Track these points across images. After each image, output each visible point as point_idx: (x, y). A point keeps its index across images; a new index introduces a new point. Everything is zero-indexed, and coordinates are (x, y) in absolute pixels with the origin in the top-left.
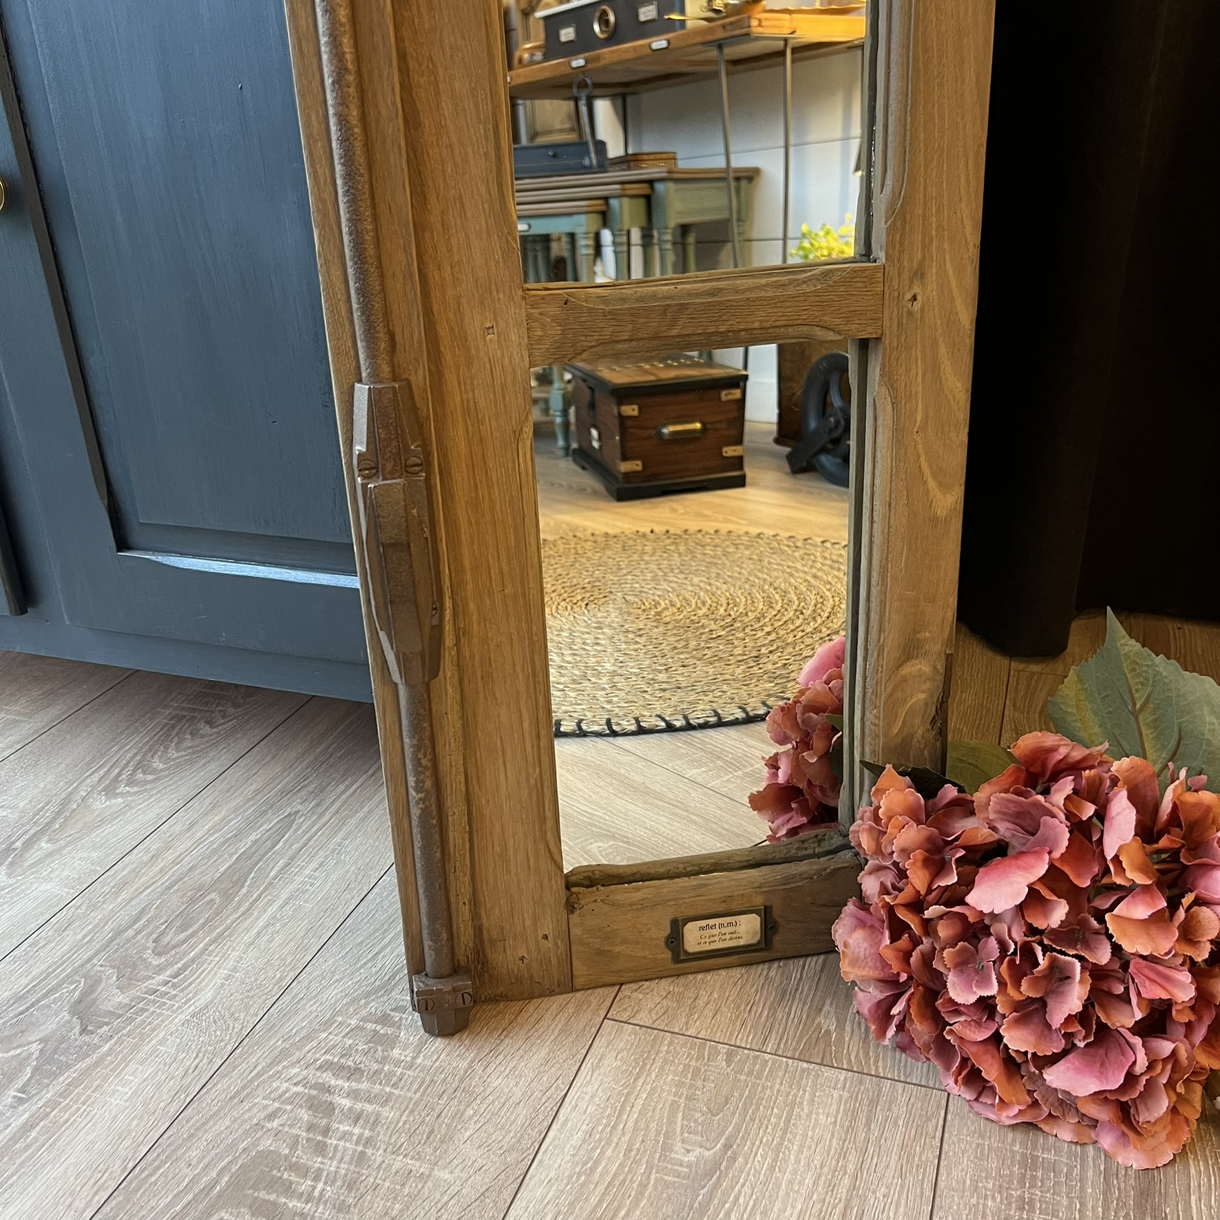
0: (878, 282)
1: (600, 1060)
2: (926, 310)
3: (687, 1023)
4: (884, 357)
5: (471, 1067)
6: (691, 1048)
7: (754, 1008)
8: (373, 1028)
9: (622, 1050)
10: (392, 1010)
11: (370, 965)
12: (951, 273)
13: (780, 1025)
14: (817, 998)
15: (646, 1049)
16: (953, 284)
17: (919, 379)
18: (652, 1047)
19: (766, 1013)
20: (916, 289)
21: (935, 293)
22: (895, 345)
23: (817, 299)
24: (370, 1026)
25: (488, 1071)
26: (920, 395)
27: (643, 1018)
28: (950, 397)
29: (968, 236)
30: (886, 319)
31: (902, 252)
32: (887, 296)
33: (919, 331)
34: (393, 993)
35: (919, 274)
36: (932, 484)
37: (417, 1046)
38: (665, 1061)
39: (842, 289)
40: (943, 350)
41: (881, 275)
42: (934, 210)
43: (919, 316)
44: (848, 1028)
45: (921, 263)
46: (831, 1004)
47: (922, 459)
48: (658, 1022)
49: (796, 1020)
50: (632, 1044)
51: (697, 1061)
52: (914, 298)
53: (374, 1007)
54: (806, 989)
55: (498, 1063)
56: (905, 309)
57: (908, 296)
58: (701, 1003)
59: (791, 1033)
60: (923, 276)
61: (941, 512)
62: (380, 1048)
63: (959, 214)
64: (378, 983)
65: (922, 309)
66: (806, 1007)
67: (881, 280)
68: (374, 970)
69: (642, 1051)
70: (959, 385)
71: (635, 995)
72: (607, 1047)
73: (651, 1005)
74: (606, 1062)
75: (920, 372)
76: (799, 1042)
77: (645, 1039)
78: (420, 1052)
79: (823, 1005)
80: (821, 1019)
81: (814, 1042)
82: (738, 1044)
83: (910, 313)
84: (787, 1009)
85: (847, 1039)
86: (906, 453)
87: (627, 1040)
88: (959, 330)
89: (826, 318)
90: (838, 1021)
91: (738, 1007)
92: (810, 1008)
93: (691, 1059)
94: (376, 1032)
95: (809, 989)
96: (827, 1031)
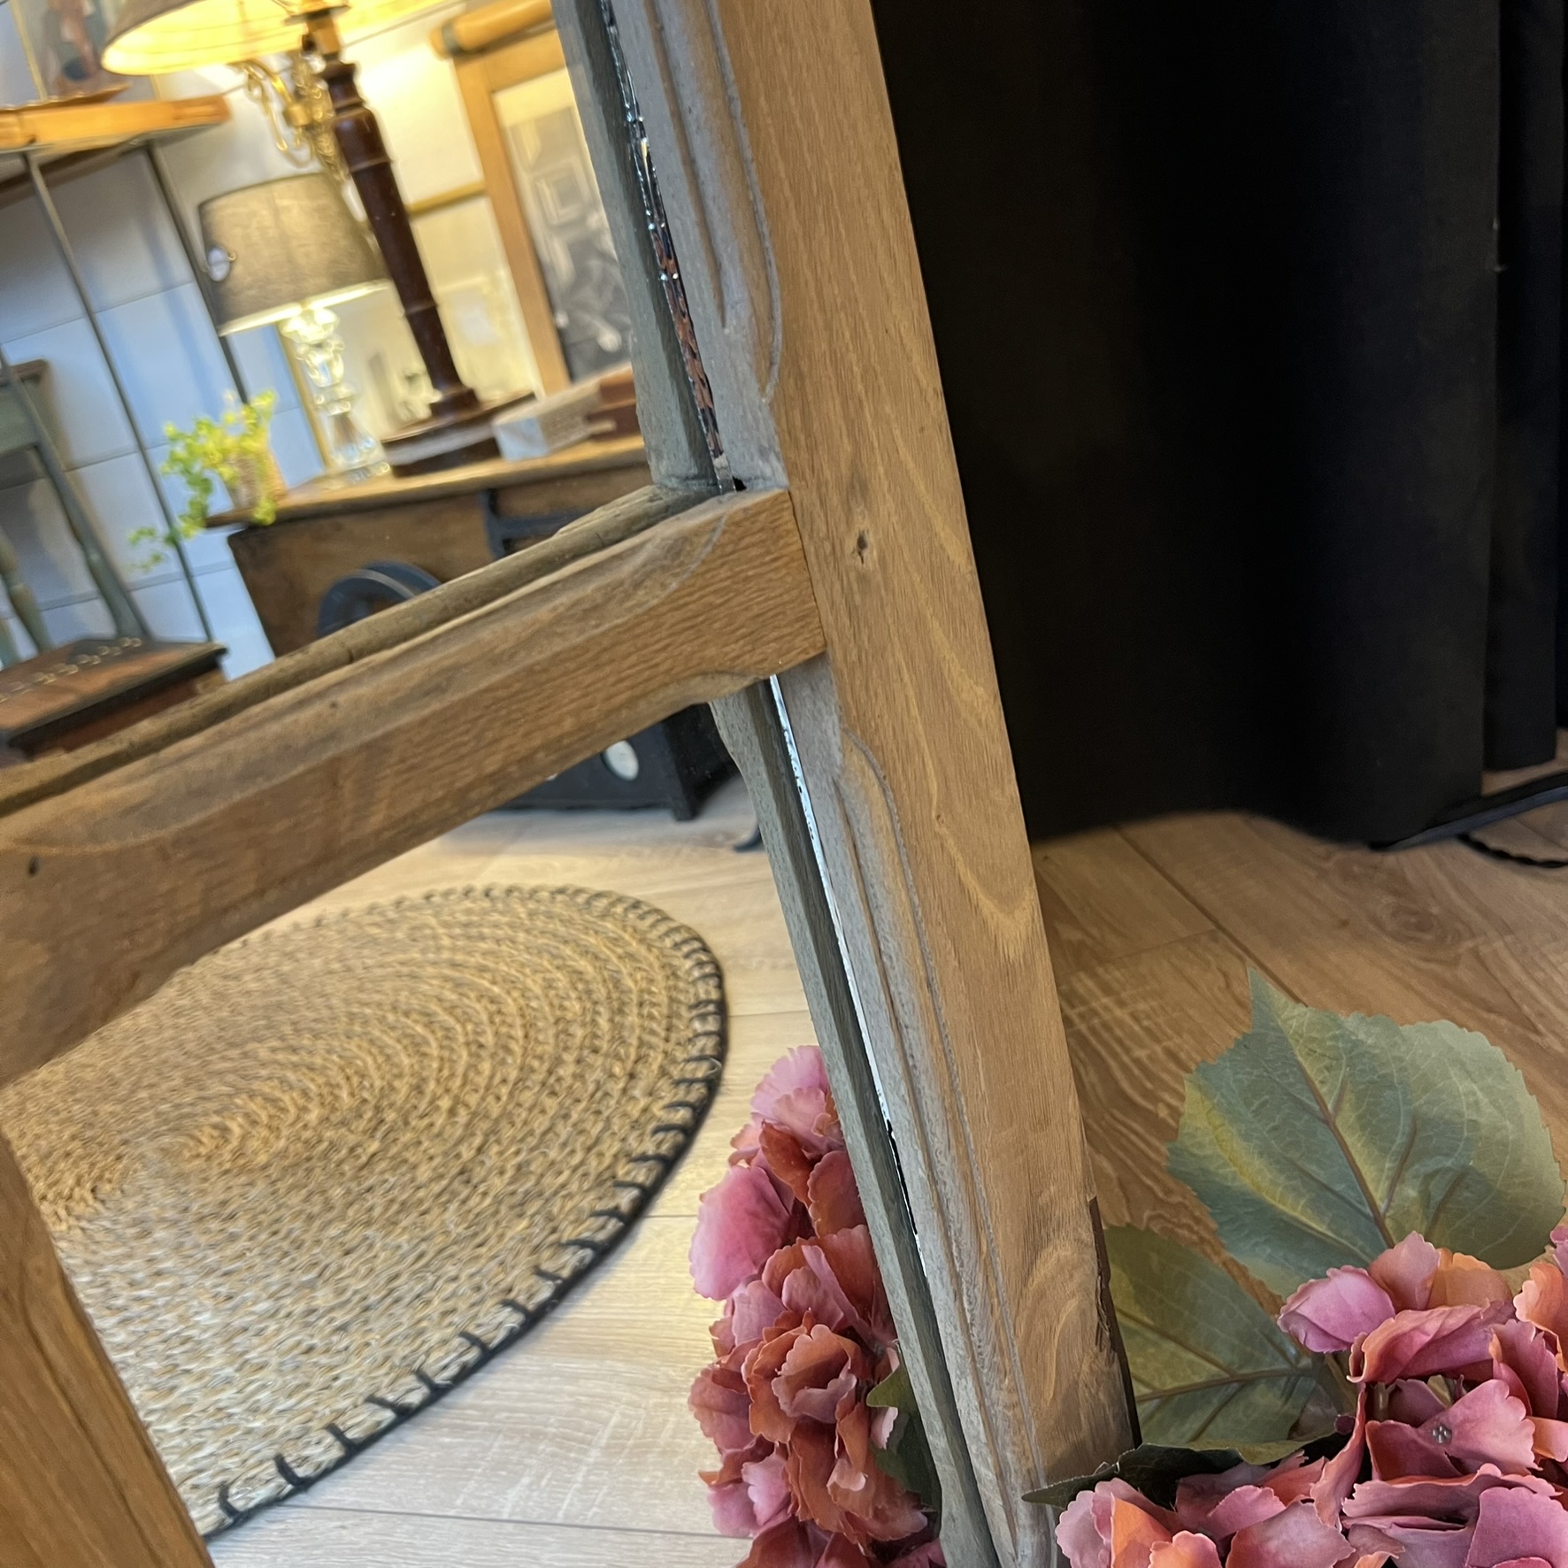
0: (788, 532)
2: (889, 559)
4: (841, 690)
12: (911, 465)
16: (921, 487)
17: (915, 711)
20: (862, 524)
21: (894, 519)
22: (854, 657)
23: (678, 615)
26: (924, 744)
28: (973, 722)
29: (921, 377)
30: (825, 607)
31: (812, 449)
32: (812, 558)
33: (888, 610)
35: (858, 488)
36: (988, 906)
39: (724, 572)
40: (938, 634)
41: (787, 515)
42: (847, 334)
43: (879, 577)
45: (855, 464)
47: (961, 867)
52: (862, 544)
56: (853, 575)
57: (851, 544)
60: (864, 488)
61: (1014, 951)
63: (892, 331)
65: (882, 560)
67: (791, 526)
70: (980, 690)
75: (911, 693)
83: (863, 579)
86: (930, 868)
88: (953, 581)
89: (711, 651)
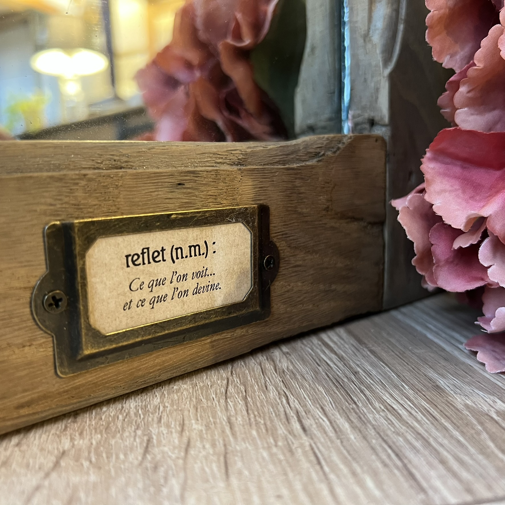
96: (498, 413)
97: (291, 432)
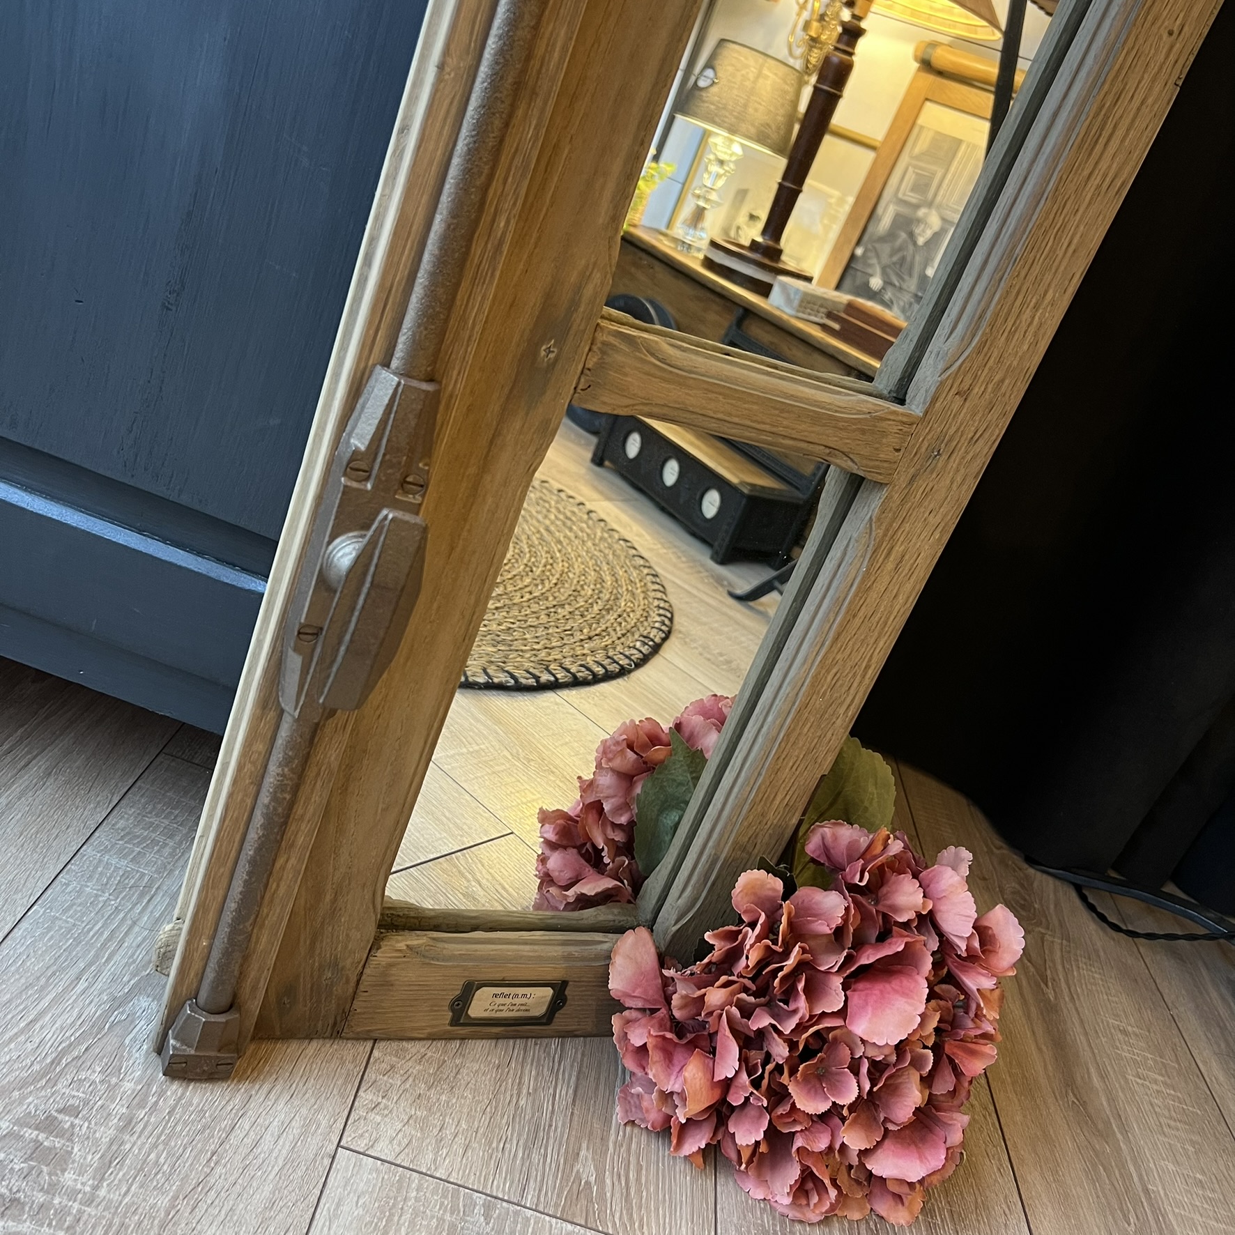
1: (338, 1205)
3: (435, 1160)
5: (174, 1207)
6: (444, 1196)
7: (507, 1145)
8: (33, 1136)
9: (363, 1193)
10: (60, 1111)
11: (22, 1038)
13: (537, 1170)
14: (573, 1139)
15: (391, 1194)
18: (399, 1190)
19: (520, 1155)
24: (30, 1134)
25: (198, 1213)
27: (384, 1149)
34: (59, 1086)
37: (96, 1170)
38: (416, 1214)
44: (608, 1181)
46: (588, 1149)
48: (402, 1156)
49: (553, 1165)
50: (375, 1185)
51: (452, 1213)
53: (34, 1103)
54: (560, 1125)
55: (209, 1202)
58: (448, 1132)
59: (550, 1182)
62: (45, 1169)
64: (36, 1067)
66: (563, 1150)
68: (29, 1046)
69: (388, 1197)
71: (371, 1116)
72: (345, 1186)
73: (391, 1133)
74: (345, 1208)
76: (559, 1196)
77: (389, 1179)
78: (102, 1179)
79: (580, 1149)
80: (578, 1167)
81: (575, 1197)
82: (494, 1194)
84: (542, 1151)
85: (608, 1195)
87: (368, 1181)
90: (596, 1170)
91: (490, 1143)
92: (567, 1151)
93: (445, 1211)
94: (38, 1144)
95: (563, 1125)
96: (587, 1182)
97: (497, 1148)
